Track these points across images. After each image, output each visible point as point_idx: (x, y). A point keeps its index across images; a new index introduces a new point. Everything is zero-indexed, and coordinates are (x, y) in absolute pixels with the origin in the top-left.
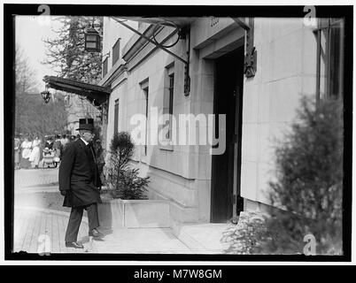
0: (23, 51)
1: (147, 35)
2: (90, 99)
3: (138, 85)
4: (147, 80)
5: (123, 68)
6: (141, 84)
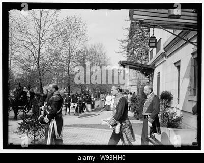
0: (104, 47)
1: (180, 36)
2: (143, 72)
3: (174, 64)
4: (179, 61)
5: (163, 55)
6: (175, 63)
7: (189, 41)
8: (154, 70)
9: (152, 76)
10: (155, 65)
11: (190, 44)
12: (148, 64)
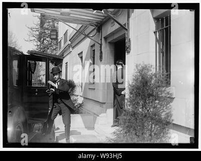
2: (52, 62)
4: (82, 52)
5: (69, 46)
6: (79, 54)
7: (87, 36)
8: (62, 60)
9: (61, 66)
10: (63, 55)
11: (88, 38)
12: (57, 54)
